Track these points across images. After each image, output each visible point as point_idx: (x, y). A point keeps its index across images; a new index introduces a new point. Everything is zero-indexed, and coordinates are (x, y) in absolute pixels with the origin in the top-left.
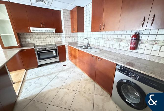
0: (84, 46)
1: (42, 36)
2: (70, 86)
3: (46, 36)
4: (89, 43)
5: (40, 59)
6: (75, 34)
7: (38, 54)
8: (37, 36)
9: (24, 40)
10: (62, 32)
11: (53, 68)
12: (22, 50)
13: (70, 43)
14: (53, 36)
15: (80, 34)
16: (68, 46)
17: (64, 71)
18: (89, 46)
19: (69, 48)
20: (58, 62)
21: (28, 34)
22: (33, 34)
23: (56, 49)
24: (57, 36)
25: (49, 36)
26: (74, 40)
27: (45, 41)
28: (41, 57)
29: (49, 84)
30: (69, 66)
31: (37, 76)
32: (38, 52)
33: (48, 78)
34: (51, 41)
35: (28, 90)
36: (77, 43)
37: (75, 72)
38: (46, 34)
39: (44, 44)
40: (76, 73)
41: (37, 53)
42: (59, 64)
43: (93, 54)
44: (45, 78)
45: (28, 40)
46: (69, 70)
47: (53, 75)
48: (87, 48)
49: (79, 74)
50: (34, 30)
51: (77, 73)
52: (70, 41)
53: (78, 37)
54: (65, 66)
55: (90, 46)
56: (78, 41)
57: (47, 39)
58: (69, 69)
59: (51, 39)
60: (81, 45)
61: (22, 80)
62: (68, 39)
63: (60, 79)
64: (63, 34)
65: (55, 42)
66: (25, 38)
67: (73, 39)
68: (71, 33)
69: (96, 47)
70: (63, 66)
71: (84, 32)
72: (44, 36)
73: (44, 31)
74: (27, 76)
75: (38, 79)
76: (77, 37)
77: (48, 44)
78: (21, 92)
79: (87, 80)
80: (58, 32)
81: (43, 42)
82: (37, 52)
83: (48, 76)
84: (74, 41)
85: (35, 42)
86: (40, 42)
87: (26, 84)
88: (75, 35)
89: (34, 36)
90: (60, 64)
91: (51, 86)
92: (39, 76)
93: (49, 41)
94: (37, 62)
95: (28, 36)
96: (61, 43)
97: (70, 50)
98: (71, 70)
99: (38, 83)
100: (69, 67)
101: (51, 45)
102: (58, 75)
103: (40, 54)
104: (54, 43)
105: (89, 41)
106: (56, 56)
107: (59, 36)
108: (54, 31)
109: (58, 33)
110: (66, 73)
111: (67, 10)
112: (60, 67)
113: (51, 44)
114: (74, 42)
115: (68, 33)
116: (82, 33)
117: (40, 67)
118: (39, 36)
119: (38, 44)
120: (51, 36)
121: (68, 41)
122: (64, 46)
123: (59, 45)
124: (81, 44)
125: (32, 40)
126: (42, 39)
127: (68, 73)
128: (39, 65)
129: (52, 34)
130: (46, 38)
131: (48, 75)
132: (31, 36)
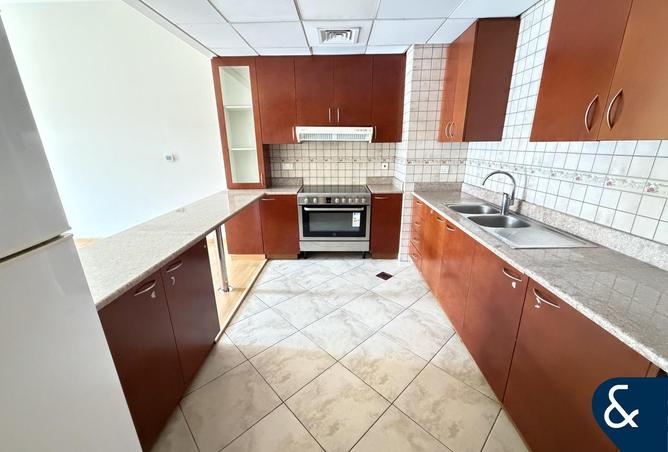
0: (486, 209)
1: (328, 154)
2: (374, 371)
3: (342, 154)
4: (519, 195)
5: (307, 233)
6: (454, 150)
7: (306, 215)
8: (313, 154)
9: (277, 166)
10: (400, 141)
11: (342, 276)
12: (265, 196)
13: (422, 189)
14: (364, 153)
15: (477, 149)
16: (415, 199)
17: (374, 296)
18: (513, 208)
19: (415, 208)
20: (364, 255)
21: (291, 146)
22: (305, 146)
23: (365, 206)
24: (378, 154)
25: (349, 153)
26: (445, 175)
27: (334, 173)
28: (314, 227)
29: (309, 330)
30: (399, 283)
31: (284, 288)
32: (306, 209)
33: (312, 306)
34: (357, 174)
35: (249, 324)
36: (460, 191)
37: (416, 316)
38: (342, 146)
39: (329, 183)
40: (419, 321)
41: (303, 210)
42: (368, 263)
43: (510, 261)
44: (303, 303)
45: (287, 166)
46: (396, 300)
47: (332, 302)
48: (500, 223)
49: (433, 334)
50: (305, 135)
51: (425, 325)
52: (426, 179)
53: (467, 163)
54: (385, 276)
55: (517, 213)
56: (467, 179)
57: (342, 166)
58: (396, 295)
59: (357, 166)
60: (478, 199)
61: (249, 287)
62: (419, 170)
63: (349, 325)
64: (402, 149)
65: (368, 178)
66: (282, 161)
67: (444, 169)
68: (438, 145)
69: (555, 224)
70: (378, 276)
71: (500, 140)
72: (334, 154)
73: (334, 138)
74: (265, 277)
75: (284, 297)
76: (462, 161)
77: (342, 183)
78: (233, 321)
79: (463, 381)
80: (386, 141)
81: (327, 174)
82: (303, 206)
83: (316, 299)
84: (443, 179)
85: (306, 174)
86: (320, 174)
87: (252, 301)
88: (455, 155)
89: (305, 154)
90: (371, 265)
91: (311, 337)
92: (293, 288)
93: (349, 173)
94: (298, 241)
95: (291, 154)
96: (391, 185)
97: (418, 219)
98: (405, 302)
99: (279, 312)
100: (397, 289)
101: (353, 188)
102: (346, 308)
103: (311, 215)
104: (363, 182)
105: (522, 184)
106: (360, 233)
107: (385, 154)
108: (369, 138)
109: (386, 145)
110: (380, 309)
111: (433, 46)
112: (363, 275)
113: (352, 186)
114: (444, 184)
115: (421, 145)
116: (489, 143)
117: (306, 258)
118: (320, 154)
119: (313, 182)
120: (356, 154)
121: (417, 179)
122: (398, 197)
123: (376, 192)
124: (475, 195)
125: (298, 166)
126: (328, 166)
127: (387, 311)
128: (302, 252)
129: (364, 146)
130: (340, 161)
131: (317, 294)
132: (298, 154)
